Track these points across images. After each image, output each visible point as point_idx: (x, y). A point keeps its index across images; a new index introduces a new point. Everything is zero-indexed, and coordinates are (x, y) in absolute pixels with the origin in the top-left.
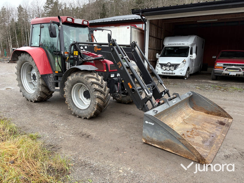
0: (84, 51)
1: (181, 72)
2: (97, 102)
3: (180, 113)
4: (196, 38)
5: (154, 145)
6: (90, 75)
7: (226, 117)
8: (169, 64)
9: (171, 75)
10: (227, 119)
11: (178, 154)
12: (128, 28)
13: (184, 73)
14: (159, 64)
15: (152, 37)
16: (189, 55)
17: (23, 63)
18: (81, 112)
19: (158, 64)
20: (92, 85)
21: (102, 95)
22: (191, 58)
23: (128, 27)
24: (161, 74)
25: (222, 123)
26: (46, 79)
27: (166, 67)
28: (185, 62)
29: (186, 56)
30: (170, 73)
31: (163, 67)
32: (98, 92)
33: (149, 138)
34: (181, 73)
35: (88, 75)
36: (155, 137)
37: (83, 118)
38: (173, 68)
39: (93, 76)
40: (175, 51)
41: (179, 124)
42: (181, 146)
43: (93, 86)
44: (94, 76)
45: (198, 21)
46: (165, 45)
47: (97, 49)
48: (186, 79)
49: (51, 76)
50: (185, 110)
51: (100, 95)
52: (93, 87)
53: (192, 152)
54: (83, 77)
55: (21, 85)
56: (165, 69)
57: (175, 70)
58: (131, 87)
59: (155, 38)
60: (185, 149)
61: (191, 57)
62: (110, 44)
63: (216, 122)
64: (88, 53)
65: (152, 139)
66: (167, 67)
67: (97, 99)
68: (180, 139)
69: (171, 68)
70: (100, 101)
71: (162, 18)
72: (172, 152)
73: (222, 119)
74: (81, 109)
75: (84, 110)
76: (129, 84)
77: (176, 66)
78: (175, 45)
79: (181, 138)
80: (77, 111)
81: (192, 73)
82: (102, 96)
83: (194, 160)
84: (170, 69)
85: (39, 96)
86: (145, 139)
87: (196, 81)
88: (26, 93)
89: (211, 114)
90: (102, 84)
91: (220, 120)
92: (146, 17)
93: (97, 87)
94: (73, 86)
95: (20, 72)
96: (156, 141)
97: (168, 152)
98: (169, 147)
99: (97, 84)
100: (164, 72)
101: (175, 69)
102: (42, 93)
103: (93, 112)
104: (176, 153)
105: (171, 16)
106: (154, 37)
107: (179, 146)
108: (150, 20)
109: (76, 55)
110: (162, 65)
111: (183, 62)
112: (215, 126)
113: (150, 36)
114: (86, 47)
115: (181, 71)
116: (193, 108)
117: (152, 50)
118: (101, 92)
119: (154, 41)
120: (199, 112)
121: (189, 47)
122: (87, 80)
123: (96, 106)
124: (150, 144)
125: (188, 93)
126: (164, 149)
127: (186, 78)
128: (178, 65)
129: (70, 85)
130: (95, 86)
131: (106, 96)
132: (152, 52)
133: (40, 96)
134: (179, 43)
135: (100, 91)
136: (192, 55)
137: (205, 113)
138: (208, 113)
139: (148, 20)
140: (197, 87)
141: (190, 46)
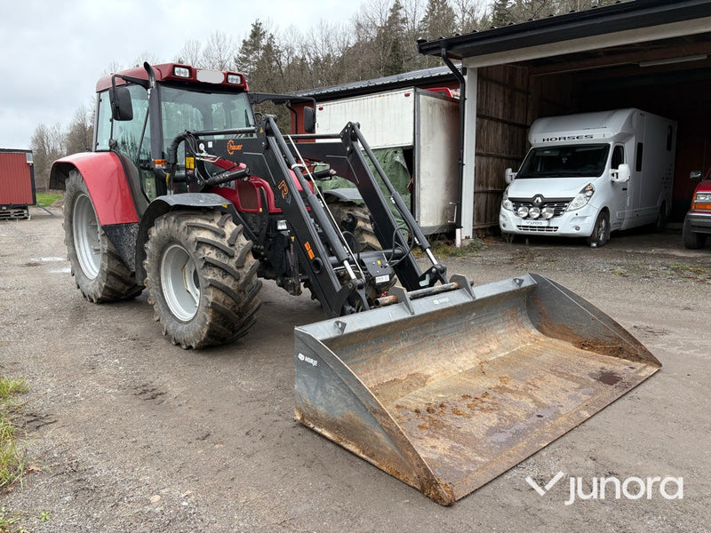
0: (204, 154)
1: (578, 223)
2: (211, 298)
3: (479, 340)
4: (635, 115)
5: (319, 430)
6: (200, 222)
7: (640, 359)
8: (540, 201)
9: (545, 233)
10: (638, 365)
11: (373, 461)
12: (407, 95)
13: (586, 227)
14: (510, 199)
15: (491, 119)
16: (608, 170)
17: (75, 197)
18: (180, 328)
19: (507, 201)
20: (197, 248)
21: (228, 278)
22: (615, 179)
23: (407, 91)
24: (515, 229)
25: (609, 378)
26: (116, 236)
27: (529, 208)
28: (589, 193)
29: (597, 173)
30: (541, 228)
31: (520, 209)
32: (216, 271)
33: (307, 406)
34: (577, 228)
35: (194, 221)
36: (322, 404)
37: (184, 347)
38: (551, 212)
39: (207, 223)
40: (564, 160)
41: (454, 373)
42: (380, 435)
43: (201, 252)
44: (212, 224)
45: (641, 65)
46: (532, 142)
47: (234, 148)
48: (594, 245)
49: (132, 231)
50: (502, 331)
51: (219, 279)
52: (200, 255)
53: (406, 457)
54: (179, 225)
55: (73, 257)
56: (526, 214)
57: (557, 219)
58: (311, 255)
59: (503, 122)
60: (390, 447)
61: (613, 175)
62: (259, 130)
63: (591, 375)
64: (214, 159)
65: (315, 412)
66: (532, 210)
67: (211, 290)
68: (375, 412)
69: (544, 210)
70: (221, 296)
71: (512, 61)
72: (362, 455)
73: (619, 365)
74: (181, 322)
75: (187, 323)
76: (307, 246)
77: (559, 205)
78: (562, 140)
79: (376, 408)
80: (171, 326)
81: (623, 227)
82: (228, 282)
83: (412, 484)
84: (541, 216)
85: (104, 284)
86: (300, 410)
87: (630, 251)
88: (83, 278)
89: (592, 348)
90: (232, 245)
91: (609, 368)
92: (465, 60)
93: (212, 254)
94: (161, 252)
95: (71, 222)
96: (323, 416)
97: (351, 453)
98: (352, 439)
99: (213, 246)
100: (524, 223)
101: (557, 214)
102: (111, 278)
103: (205, 330)
104: (369, 459)
105: (540, 51)
106: (497, 120)
107: (376, 436)
108: (478, 68)
109: (190, 169)
110: (518, 203)
111: (584, 191)
112: (577, 386)
113: (480, 116)
114: (210, 145)
115: (579, 220)
116: (539, 328)
117: (491, 159)
118: (225, 271)
119: (500, 132)
120: (555, 341)
121: (609, 145)
122: (188, 233)
123: (211, 310)
124: (312, 426)
125: (515, 280)
126: (341, 443)
127: (594, 242)
128: (568, 202)
129: (156, 253)
130: (207, 252)
131: (242, 281)
132: (491, 166)
133: (106, 286)
134: (575, 133)
135: (220, 268)
136: (616, 171)
137: (575, 343)
138: (582, 346)
139: (471, 69)
140: (619, 269)
141: (611, 143)
